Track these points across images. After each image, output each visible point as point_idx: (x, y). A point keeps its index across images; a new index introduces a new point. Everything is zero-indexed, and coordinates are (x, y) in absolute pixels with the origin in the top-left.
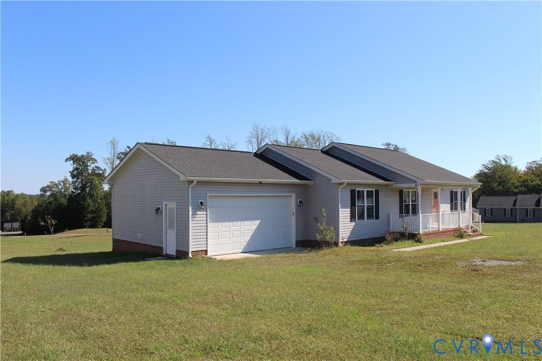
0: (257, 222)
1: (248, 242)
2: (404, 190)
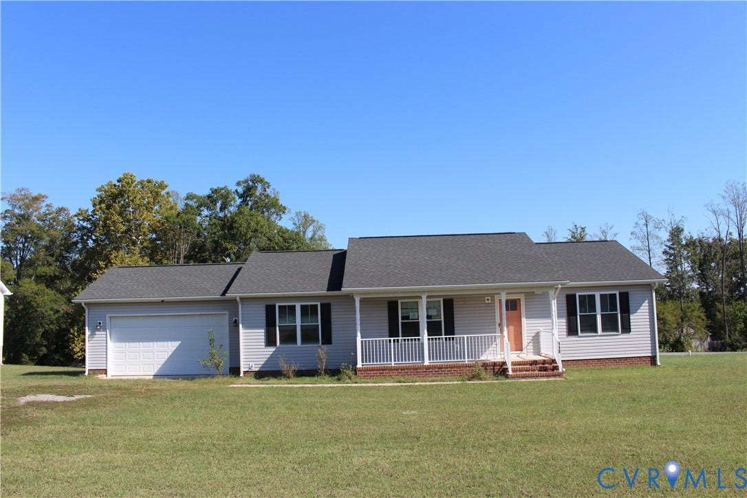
0: (176, 344)
1: (163, 365)
2: (399, 302)
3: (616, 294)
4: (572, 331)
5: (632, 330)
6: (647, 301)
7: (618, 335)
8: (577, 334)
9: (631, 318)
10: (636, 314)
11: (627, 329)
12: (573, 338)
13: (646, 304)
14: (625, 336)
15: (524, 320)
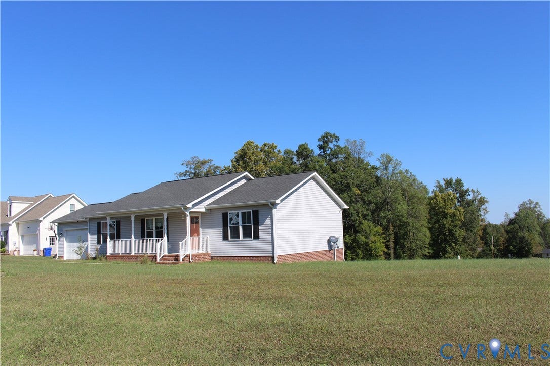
2: (146, 219)
3: (250, 212)
4: (225, 238)
5: (260, 237)
6: (270, 216)
7: (251, 240)
8: (228, 239)
9: (260, 228)
10: (263, 226)
11: (257, 237)
12: (226, 242)
13: (269, 218)
14: (256, 241)
15: (200, 229)
